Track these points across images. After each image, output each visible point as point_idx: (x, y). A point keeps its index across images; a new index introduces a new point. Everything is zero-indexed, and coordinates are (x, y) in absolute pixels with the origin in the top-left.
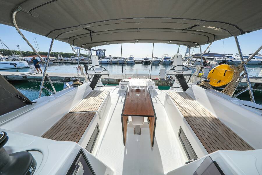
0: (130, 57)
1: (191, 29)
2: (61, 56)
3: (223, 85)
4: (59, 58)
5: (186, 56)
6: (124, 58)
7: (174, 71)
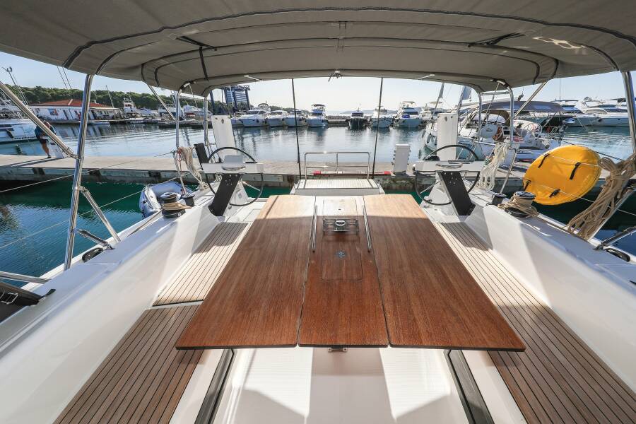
0: (316, 108)
1: (496, 43)
2: (132, 104)
3: (564, 202)
4: (127, 109)
5: (462, 109)
6: (299, 112)
7: (437, 162)
